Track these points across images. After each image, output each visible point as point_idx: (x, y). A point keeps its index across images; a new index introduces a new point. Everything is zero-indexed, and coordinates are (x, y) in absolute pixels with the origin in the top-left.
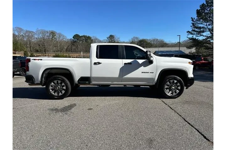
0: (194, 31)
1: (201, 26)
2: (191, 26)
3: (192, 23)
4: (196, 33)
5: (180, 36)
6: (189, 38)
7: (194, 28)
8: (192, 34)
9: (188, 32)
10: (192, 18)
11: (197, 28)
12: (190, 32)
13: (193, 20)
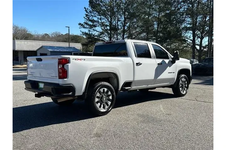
0: (86, 23)
1: (95, 19)
2: (84, 17)
3: (86, 14)
4: (88, 27)
5: (69, 27)
6: (83, 32)
7: (87, 20)
8: (84, 27)
9: (80, 24)
10: (85, 8)
11: (90, 21)
12: (82, 25)
13: (86, 11)
